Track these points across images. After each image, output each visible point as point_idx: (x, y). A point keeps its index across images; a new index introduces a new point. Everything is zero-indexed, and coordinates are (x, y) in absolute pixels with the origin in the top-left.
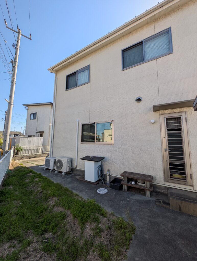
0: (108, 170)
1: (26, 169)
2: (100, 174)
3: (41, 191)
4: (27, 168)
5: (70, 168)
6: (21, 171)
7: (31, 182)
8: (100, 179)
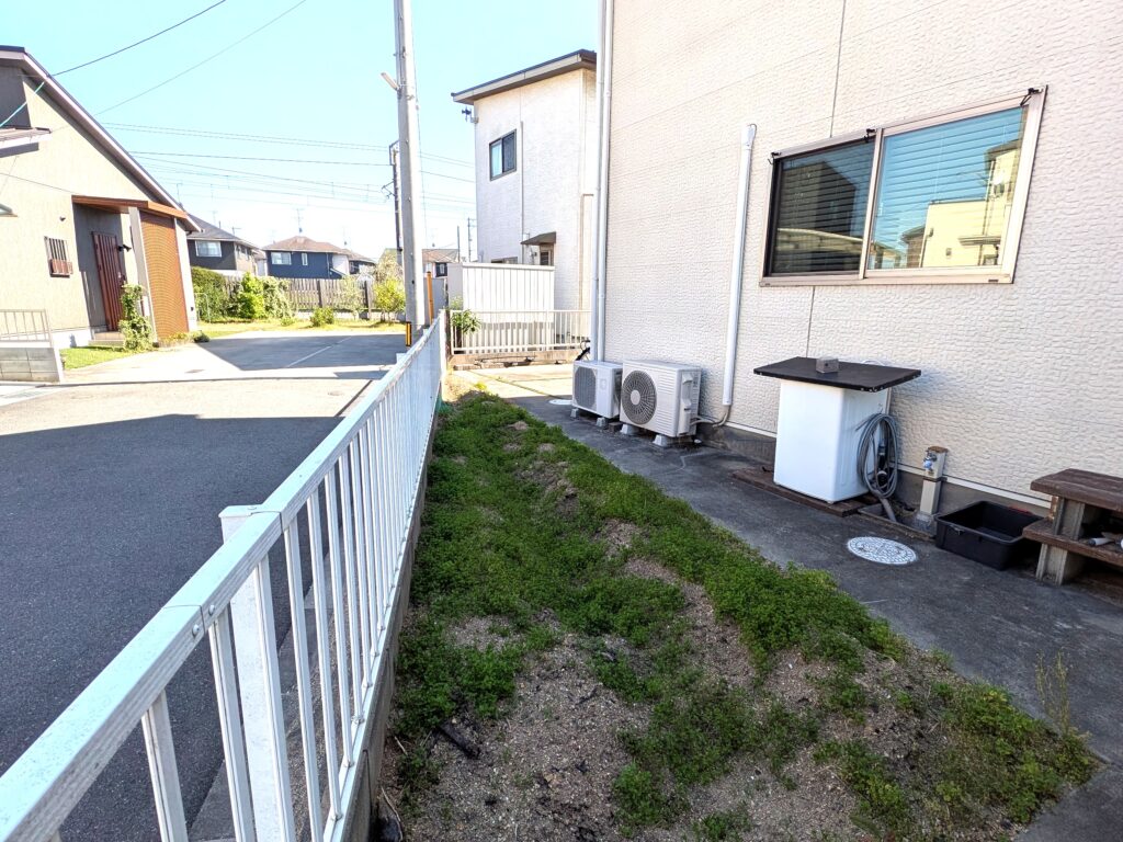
0: (935, 452)
1: (499, 405)
2: (871, 465)
3: (570, 491)
4: (506, 402)
5: (692, 420)
6: (485, 410)
7: (527, 454)
8: (870, 493)
